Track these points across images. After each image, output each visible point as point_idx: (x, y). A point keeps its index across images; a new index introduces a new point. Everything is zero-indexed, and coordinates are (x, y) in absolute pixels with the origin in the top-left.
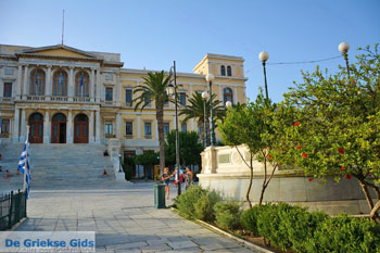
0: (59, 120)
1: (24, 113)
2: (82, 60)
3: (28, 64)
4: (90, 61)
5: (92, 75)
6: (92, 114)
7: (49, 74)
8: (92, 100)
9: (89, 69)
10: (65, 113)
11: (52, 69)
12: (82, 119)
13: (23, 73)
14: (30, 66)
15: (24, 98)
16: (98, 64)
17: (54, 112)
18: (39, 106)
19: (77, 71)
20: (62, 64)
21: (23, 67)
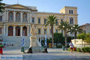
0: (18, 29)
1: (7, 26)
2: (25, 9)
3: (8, 10)
4: (28, 9)
5: (28, 14)
6: (28, 27)
7: (15, 13)
8: (28, 22)
9: (27, 12)
10: (20, 26)
11: (15, 12)
12: (25, 28)
13: (6, 13)
14: (9, 11)
15: (7, 21)
16: (30, 10)
17: (16, 26)
18: (12, 24)
19: (23, 13)
20: (18, 10)
21: (6, 11)
